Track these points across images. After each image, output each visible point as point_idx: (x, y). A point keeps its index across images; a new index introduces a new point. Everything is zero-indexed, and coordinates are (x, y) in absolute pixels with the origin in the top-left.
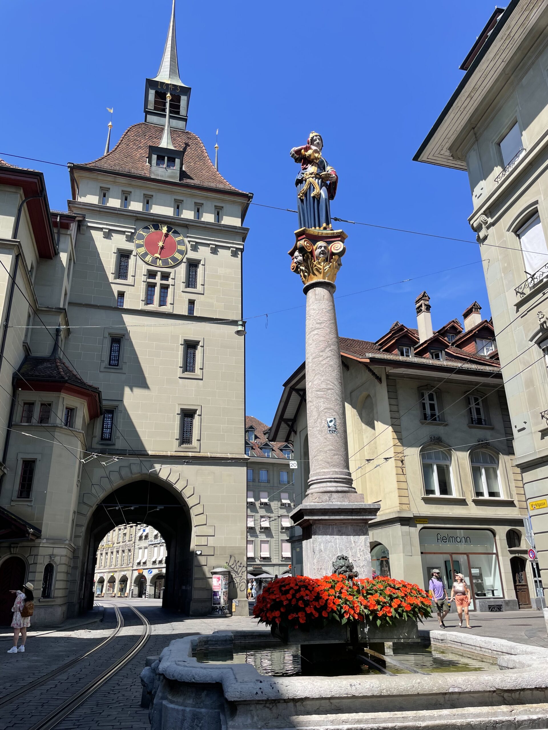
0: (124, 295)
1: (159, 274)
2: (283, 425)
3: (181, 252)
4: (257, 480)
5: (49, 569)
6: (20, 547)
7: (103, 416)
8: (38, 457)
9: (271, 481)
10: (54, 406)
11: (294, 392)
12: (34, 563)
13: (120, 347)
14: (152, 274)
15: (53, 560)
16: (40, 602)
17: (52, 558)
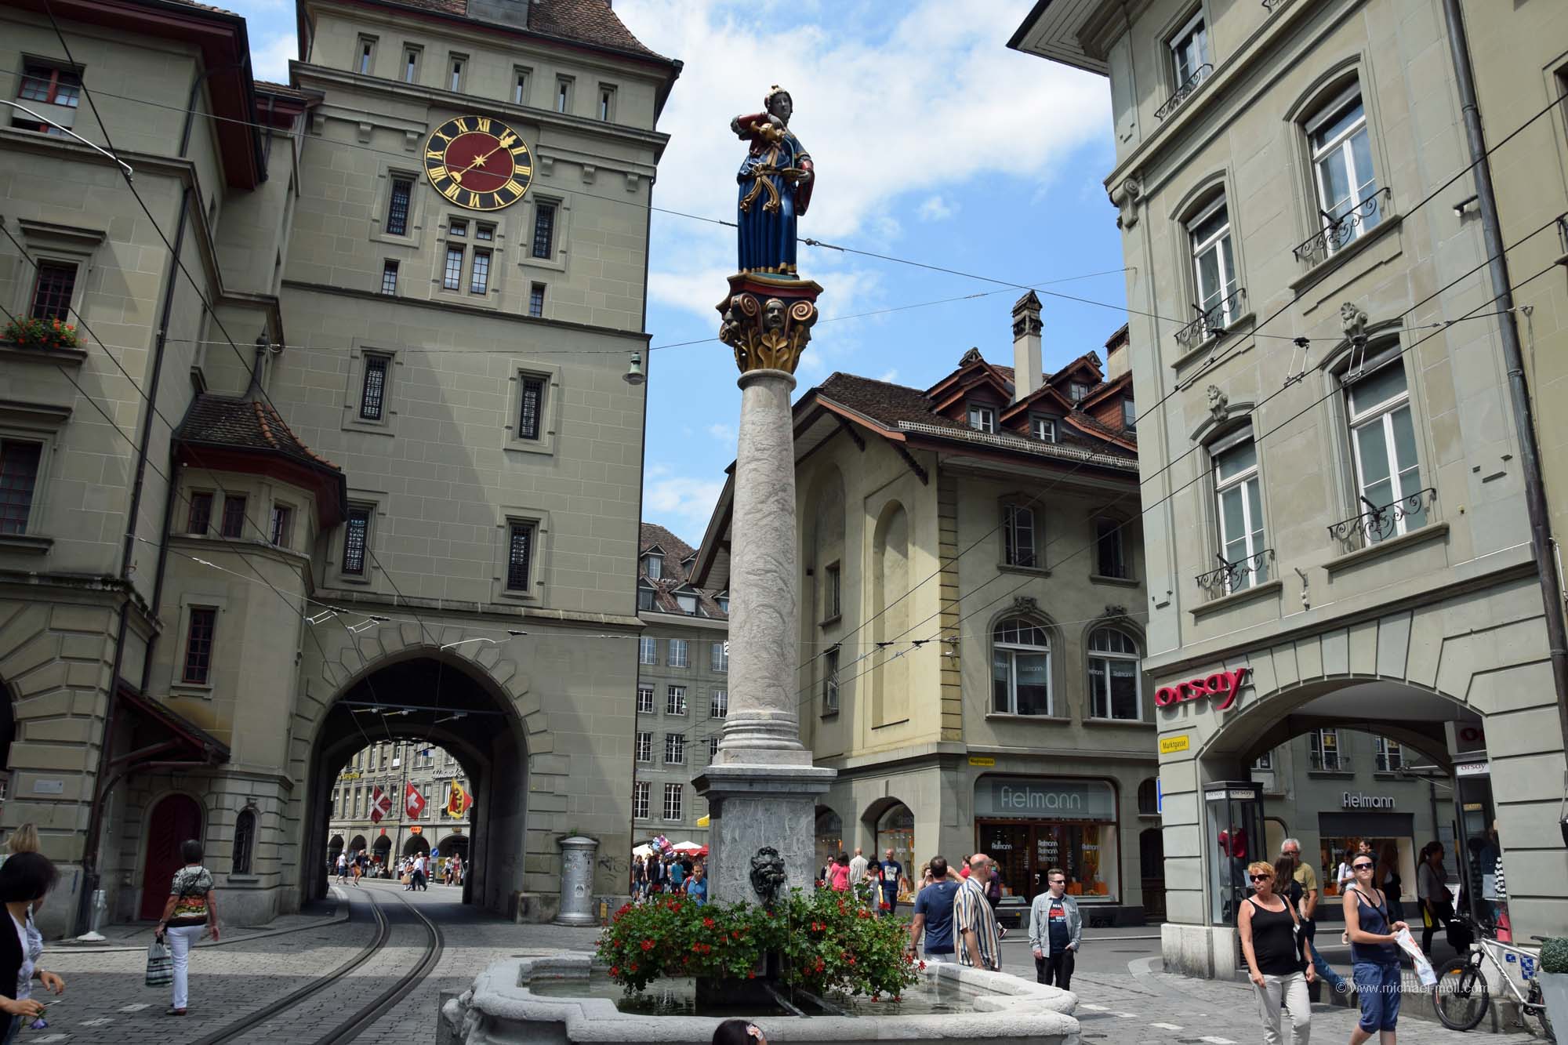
0: (397, 266)
1: (472, 223)
3: (522, 180)
4: (663, 661)
5: (247, 820)
6: (189, 777)
7: (345, 523)
8: (221, 603)
9: (694, 665)
10: (251, 503)
12: (217, 808)
13: (383, 379)
14: (458, 224)
15: (253, 805)
16: (229, 881)
17: (251, 801)
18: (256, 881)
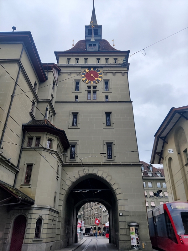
0: (78, 97)
1: (92, 87)
2: (156, 155)
3: (101, 77)
4: (147, 186)
5: (39, 221)
6: (24, 209)
8: (34, 163)
9: (154, 187)
10: (41, 138)
11: (160, 139)
12: (31, 218)
13: (77, 118)
14: (89, 88)
15: (41, 217)
16: (33, 241)
17: (41, 216)
18: (42, 241)
